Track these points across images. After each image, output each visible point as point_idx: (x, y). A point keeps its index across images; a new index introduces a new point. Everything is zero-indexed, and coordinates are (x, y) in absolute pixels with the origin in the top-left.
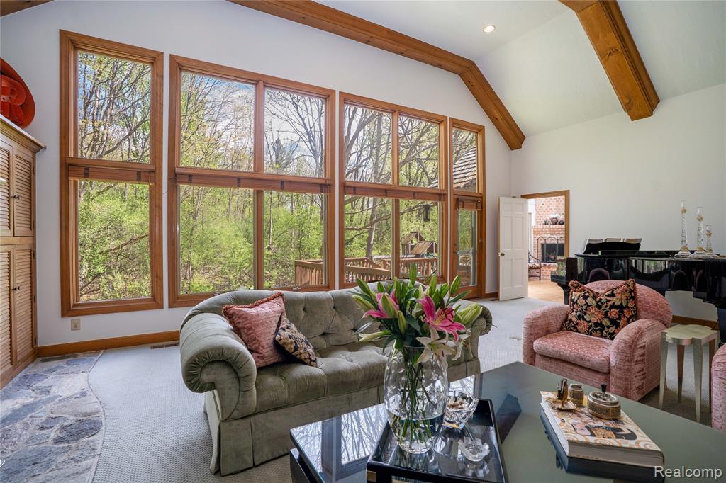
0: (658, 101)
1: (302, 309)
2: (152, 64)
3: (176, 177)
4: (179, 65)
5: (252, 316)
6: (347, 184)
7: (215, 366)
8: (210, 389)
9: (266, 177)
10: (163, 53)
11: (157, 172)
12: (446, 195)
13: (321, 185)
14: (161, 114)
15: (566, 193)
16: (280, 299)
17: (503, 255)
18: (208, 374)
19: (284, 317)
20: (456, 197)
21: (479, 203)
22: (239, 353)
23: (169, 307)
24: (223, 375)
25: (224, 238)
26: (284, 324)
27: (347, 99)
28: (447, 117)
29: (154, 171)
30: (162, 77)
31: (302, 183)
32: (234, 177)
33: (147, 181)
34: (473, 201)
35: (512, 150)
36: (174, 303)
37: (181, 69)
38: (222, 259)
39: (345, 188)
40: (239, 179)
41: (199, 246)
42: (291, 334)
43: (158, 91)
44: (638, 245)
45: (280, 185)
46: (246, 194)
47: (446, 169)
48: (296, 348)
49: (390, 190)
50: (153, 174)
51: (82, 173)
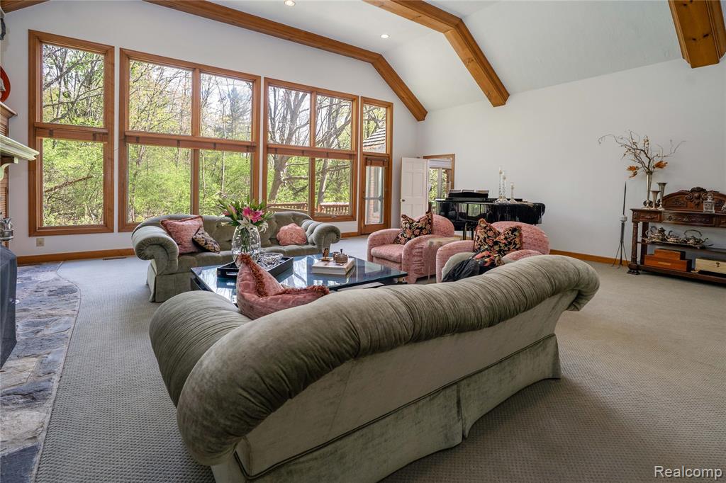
0: (509, 95)
1: (215, 226)
2: (105, 54)
3: (126, 138)
4: (127, 55)
5: (179, 226)
6: (269, 146)
7: (155, 246)
8: (151, 259)
9: (200, 140)
10: (114, 47)
11: (110, 134)
12: (356, 155)
13: (247, 146)
14: (113, 92)
15: (453, 156)
16: (200, 219)
17: (403, 201)
18: (150, 250)
19: (202, 229)
20: (365, 157)
21: (385, 161)
22: (169, 241)
23: (119, 231)
24: (159, 252)
25: (170, 183)
26: (200, 232)
27: (270, 82)
28: (358, 97)
29: (107, 134)
30: (113, 65)
31: (233, 145)
32: (175, 140)
33: (101, 141)
34: (379, 160)
35: (419, 120)
36: (122, 228)
37: (129, 59)
38: (169, 204)
39: (268, 149)
40: (178, 141)
41: (143, 190)
42: (204, 236)
43: (110, 75)
44: (487, 195)
45: (213, 146)
46: (184, 152)
47: (357, 135)
48: (206, 244)
49: (306, 151)
50: (106, 136)
51: (48, 134)
